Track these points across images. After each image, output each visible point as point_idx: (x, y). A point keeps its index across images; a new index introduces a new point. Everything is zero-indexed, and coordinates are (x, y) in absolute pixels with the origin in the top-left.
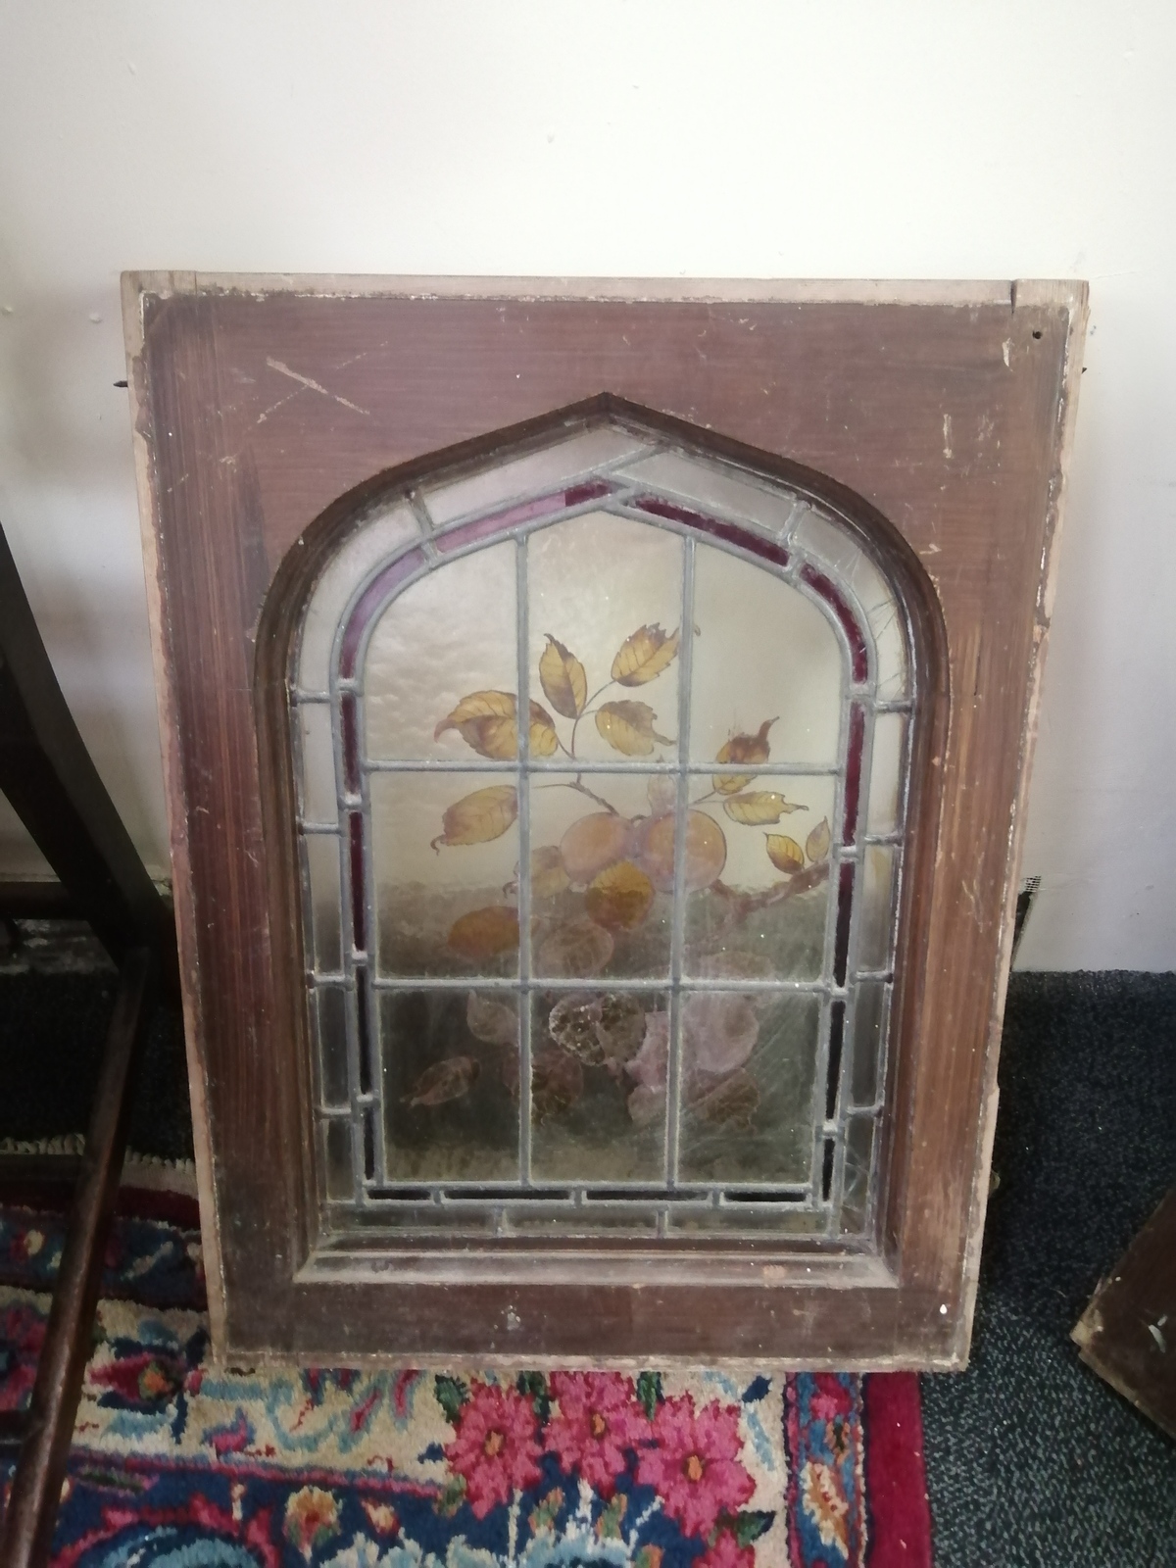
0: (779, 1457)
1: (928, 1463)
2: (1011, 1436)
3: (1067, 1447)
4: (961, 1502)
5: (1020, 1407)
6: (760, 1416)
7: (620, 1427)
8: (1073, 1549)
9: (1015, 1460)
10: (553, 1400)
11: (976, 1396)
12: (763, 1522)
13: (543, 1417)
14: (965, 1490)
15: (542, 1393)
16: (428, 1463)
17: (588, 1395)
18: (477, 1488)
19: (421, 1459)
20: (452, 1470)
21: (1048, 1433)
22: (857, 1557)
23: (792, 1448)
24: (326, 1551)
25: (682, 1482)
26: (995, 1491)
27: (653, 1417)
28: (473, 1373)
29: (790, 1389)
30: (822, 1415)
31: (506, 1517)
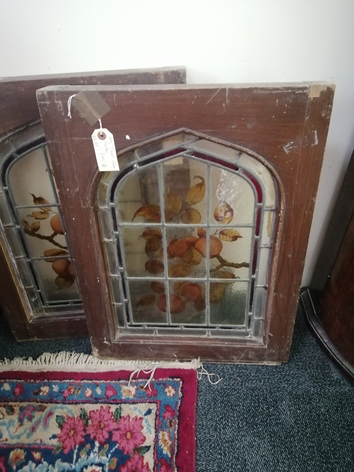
0: (153, 430)
1: (197, 430)
2: (221, 420)
3: (237, 422)
4: (206, 439)
5: (225, 412)
6: (149, 420)
7: (108, 425)
8: (237, 450)
9: (222, 427)
10: (89, 419)
11: (212, 410)
12: (147, 449)
13: (86, 425)
14: (207, 436)
15: (87, 418)
16: (52, 440)
17: (100, 418)
18: (66, 445)
19: (50, 439)
20: (59, 441)
21: (232, 418)
22: (173, 456)
23: (157, 428)
24: (20, 467)
25: (125, 440)
26: (216, 436)
27: (118, 422)
28: (67, 414)
29: (158, 411)
30: (166, 418)
31: (73, 453)
